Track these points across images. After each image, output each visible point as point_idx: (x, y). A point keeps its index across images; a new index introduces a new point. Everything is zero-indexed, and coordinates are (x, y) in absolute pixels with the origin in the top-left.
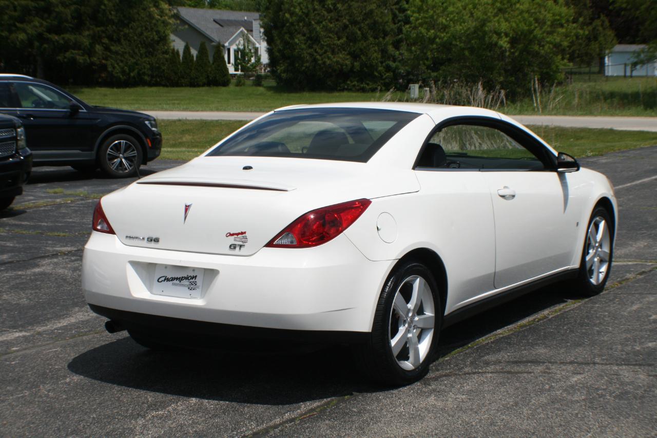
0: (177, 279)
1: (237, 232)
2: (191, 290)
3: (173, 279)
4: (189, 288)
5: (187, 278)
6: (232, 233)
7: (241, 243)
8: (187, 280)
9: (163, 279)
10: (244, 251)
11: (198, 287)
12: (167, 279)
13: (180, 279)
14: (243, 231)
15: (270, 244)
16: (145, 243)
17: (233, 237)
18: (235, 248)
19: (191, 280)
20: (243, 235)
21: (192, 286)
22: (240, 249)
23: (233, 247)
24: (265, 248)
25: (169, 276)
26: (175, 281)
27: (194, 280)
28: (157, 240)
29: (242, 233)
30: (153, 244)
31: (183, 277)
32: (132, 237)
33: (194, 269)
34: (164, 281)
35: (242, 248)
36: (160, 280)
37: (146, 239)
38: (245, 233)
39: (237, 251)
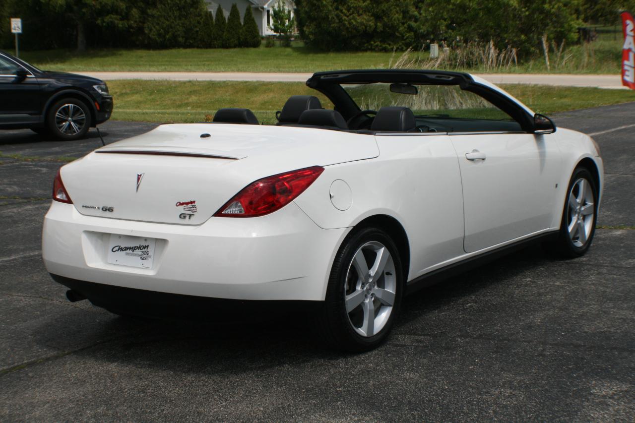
0: (130, 248)
1: (187, 201)
2: (143, 259)
3: (126, 249)
4: (141, 258)
5: (139, 248)
6: (182, 202)
7: (190, 213)
8: (140, 250)
9: (117, 248)
10: (193, 220)
11: (150, 257)
12: (121, 249)
13: (133, 249)
14: (192, 200)
15: (219, 214)
16: (100, 213)
17: (182, 207)
18: (185, 217)
19: (143, 250)
20: (193, 205)
21: (144, 256)
22: (190, 218)
23: (183, 216)
24: (214, 217)
25: (123, 246)
26: (128, 251)
27: (146, 250)
28: (110, 210)
29: (192, 202)
30: (107, 214)
31: (135, 247)
32: (88, 207)
33: (146, 239)
34: (118, 251)
35: (192, 218)
36: (114, 250)
37: (101, 209)
38: (194, 202)
39: (187, 221)
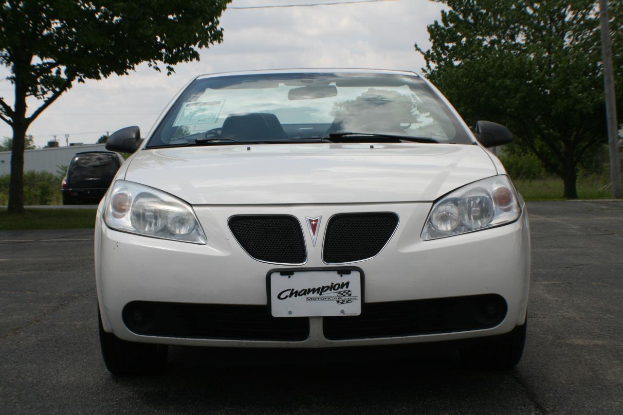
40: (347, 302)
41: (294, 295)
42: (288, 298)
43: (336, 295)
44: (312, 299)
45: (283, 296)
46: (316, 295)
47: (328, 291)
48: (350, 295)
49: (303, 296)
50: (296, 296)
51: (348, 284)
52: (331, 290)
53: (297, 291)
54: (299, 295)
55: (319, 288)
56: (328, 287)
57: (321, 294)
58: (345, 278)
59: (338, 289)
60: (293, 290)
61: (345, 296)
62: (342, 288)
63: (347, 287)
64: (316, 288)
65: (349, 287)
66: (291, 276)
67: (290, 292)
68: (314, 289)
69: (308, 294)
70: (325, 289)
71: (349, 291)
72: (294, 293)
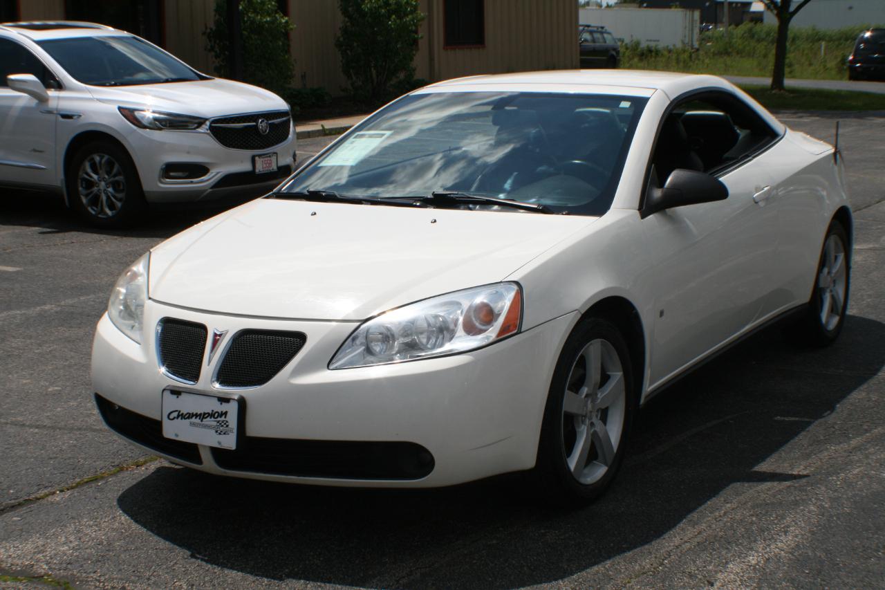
40: (224, 434)
41: (180, 418)
42: (176, 419)
43: (215, 423)
44: (193, 424)
45: (171, 417)
46: (197, 421)
47: (208, 419)
48: (227, 426)
49: (187, 420)
50: (182, 419)
51: (226, 413)
52: (211, 418)
53: (183, 414)
54: (185, 419)
55: (201, 414)
56: (208, 413)
57: (202, 421)
58: (224, 407)
59: (217, 417)
60: (180, 412)
61: (222, 426)
62: (221, 417)
63: (225, 417)
64: (199, 413)
65: (227, 417)
66: (180, 397)
67: (177, 413)
68: (197, 414)
69: (192, 418)
70: (206, 415)
71: (227, 422)
72: (181, 416)
